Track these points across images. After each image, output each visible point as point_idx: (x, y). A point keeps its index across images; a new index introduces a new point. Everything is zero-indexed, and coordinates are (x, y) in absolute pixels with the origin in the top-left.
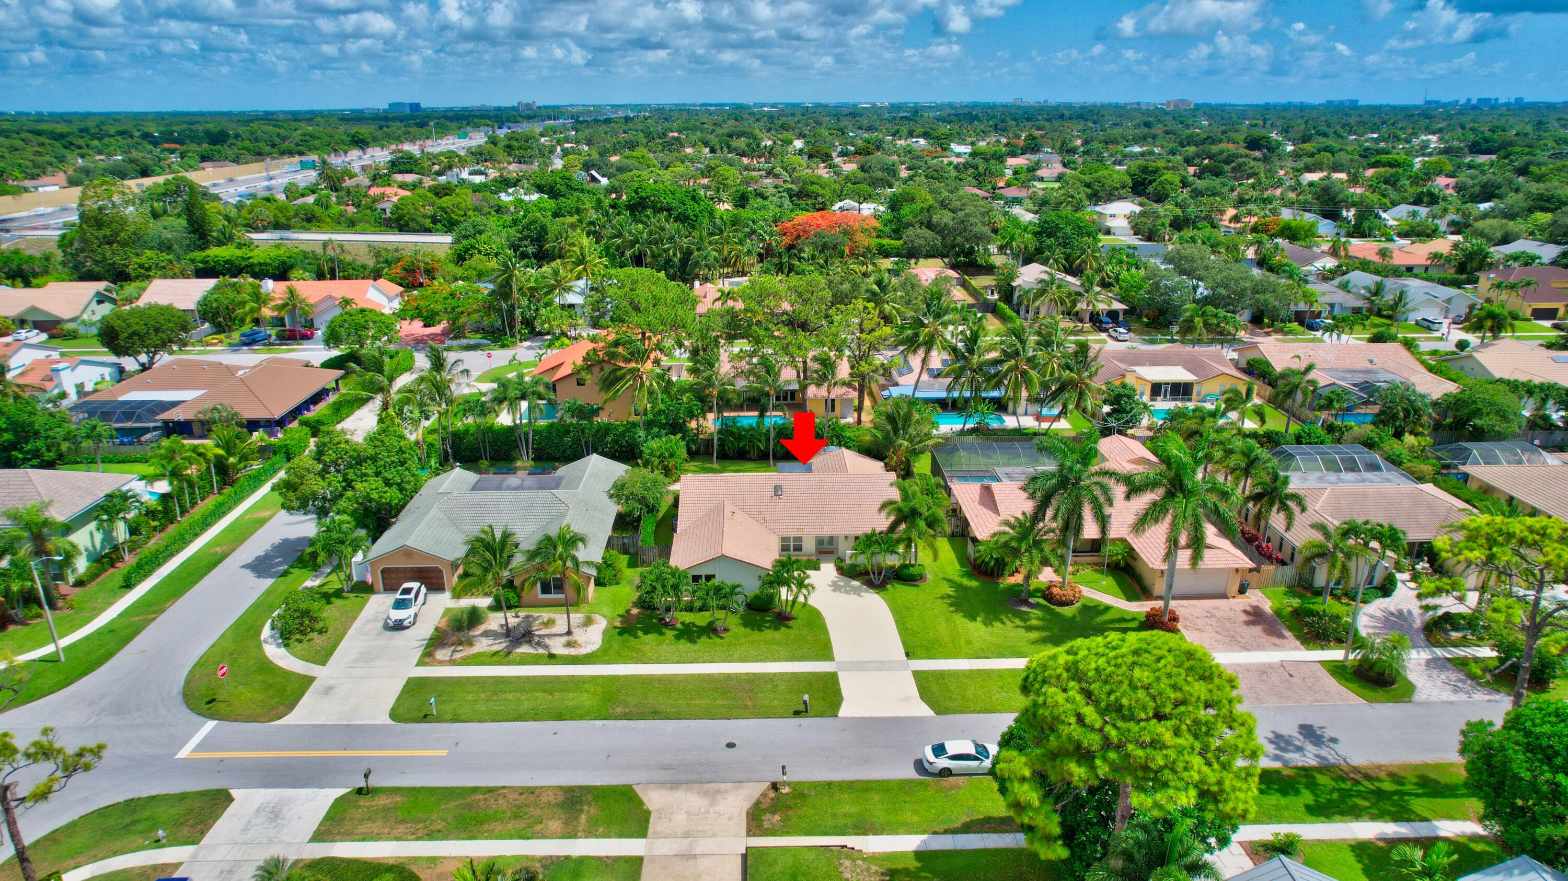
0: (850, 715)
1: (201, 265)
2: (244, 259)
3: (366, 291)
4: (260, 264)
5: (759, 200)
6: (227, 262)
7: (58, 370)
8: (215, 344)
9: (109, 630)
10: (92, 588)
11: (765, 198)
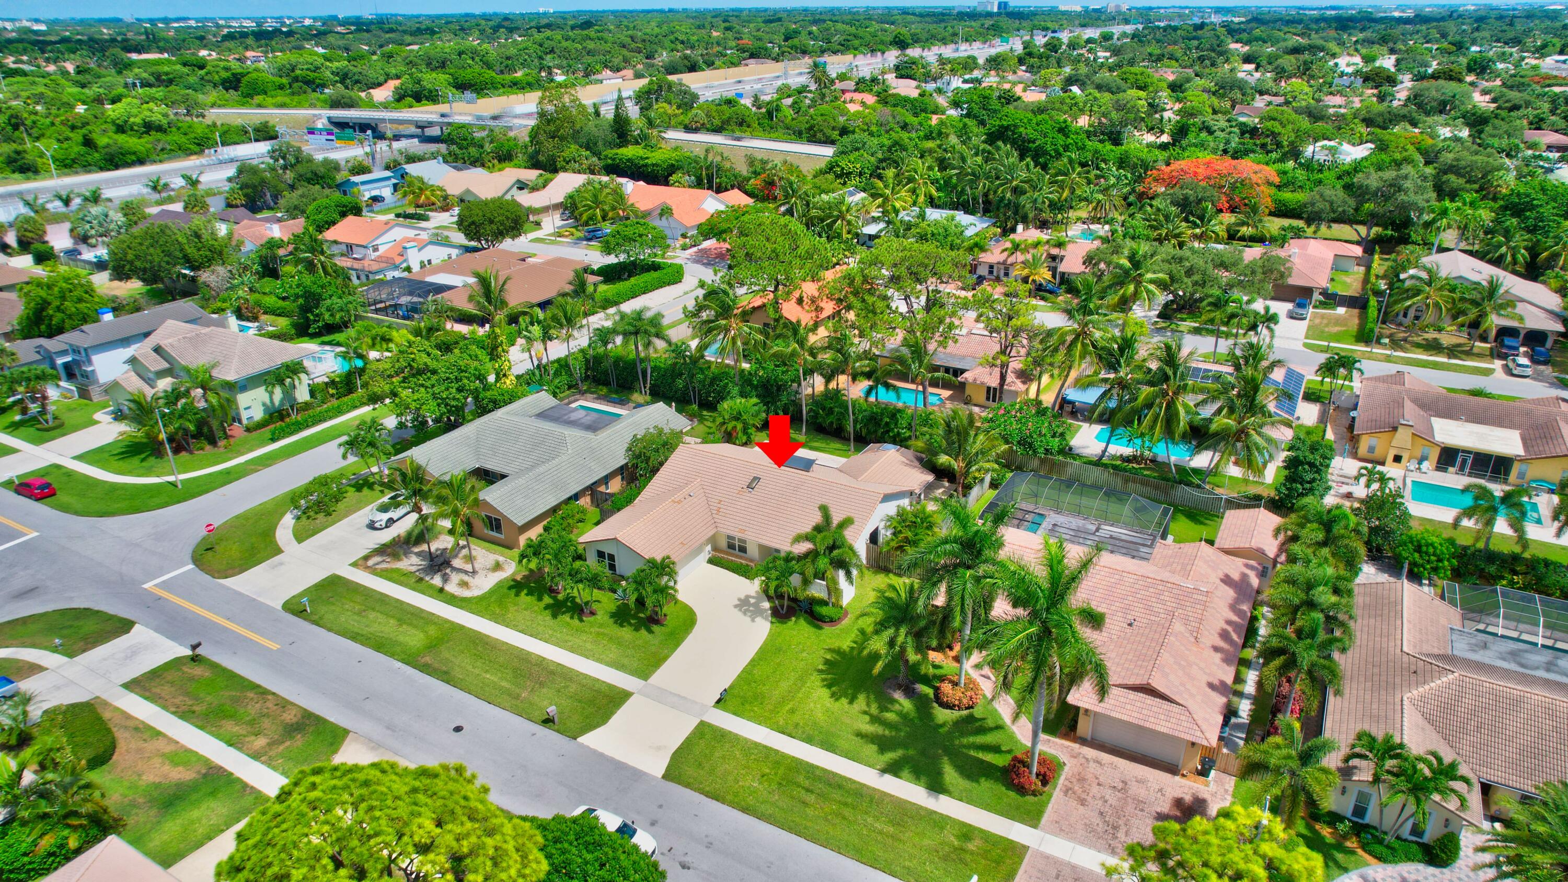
0: (586, 743)
1: (610, 161)
2: (642, 158)
3: (702, 202)
4: (653, 165)
5: (1204, 135)
6: (629, 160)
7: (405, 248)
8: (566, 236)
9: (228, 472)
10: (255, 434)
11: (1210, 132)
